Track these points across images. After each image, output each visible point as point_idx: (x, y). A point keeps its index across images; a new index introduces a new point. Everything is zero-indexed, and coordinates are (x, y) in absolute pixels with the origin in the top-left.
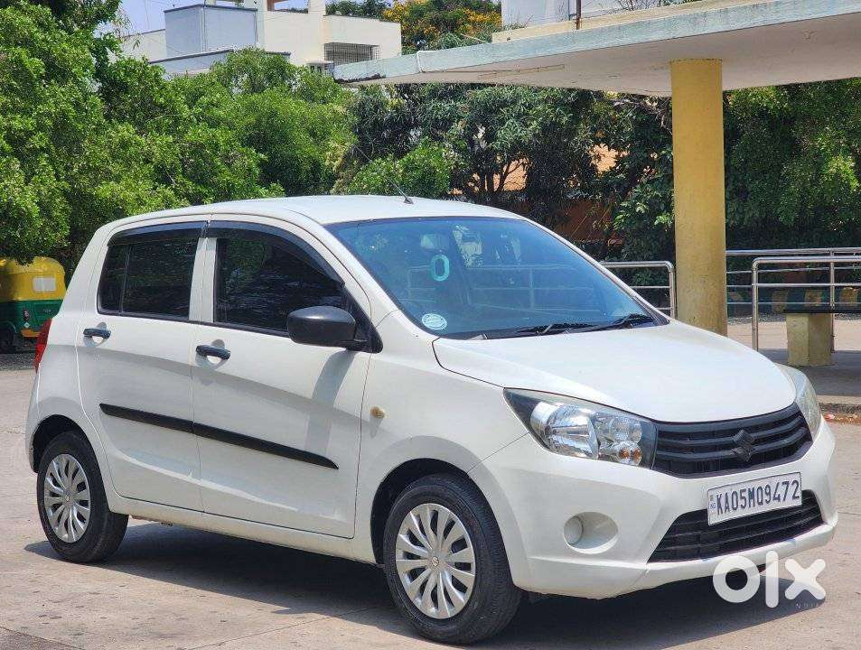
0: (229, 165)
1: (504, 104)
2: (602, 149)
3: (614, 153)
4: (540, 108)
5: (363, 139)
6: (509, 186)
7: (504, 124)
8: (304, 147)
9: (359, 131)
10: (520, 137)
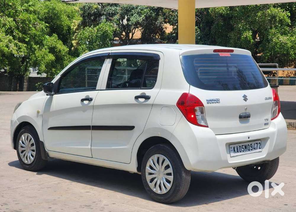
0: (35, 27)
1: (133, 8)
2: (168, 25)
3: (172, 26)
4: (145, 10)
5: (84, 19)
6: (134, 37)
7: (133, 15)
8: (65, 21)
9: (83, 16)
10: (138, 20)
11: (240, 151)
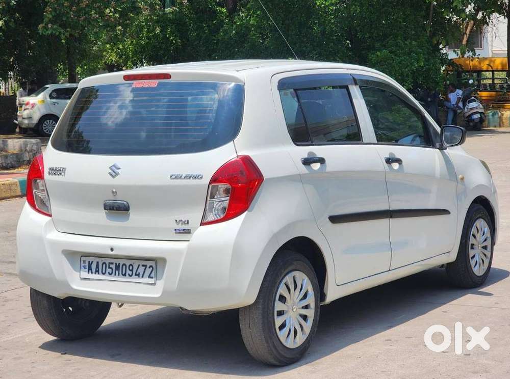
11: (104, 272)
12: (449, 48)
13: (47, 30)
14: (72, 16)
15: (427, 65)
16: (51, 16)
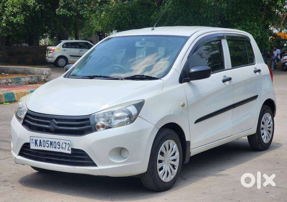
12: (274, 28)
13: (60, 12)
14: (74, 5)
15: (262, 36)
16: (62, 5)
